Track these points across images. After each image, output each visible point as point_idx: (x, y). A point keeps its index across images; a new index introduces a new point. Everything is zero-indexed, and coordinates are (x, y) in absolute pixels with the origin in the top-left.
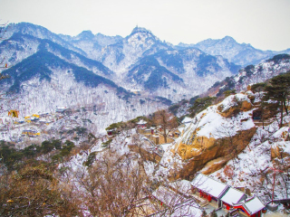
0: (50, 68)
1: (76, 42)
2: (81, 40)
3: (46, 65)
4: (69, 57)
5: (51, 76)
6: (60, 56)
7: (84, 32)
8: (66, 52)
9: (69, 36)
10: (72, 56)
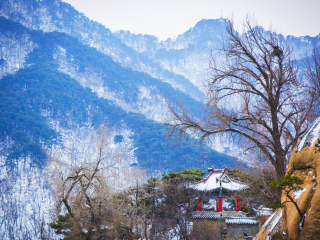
0: (55, 125)
1: (175, 56)
2: (191, 48)
3: (45, 113)
4: (132, 96)
5: (54, 151)
6: (101, 92)
7: (202, 23)
8: (122, 79)
9: (151, 39)
10: (144, 92)
